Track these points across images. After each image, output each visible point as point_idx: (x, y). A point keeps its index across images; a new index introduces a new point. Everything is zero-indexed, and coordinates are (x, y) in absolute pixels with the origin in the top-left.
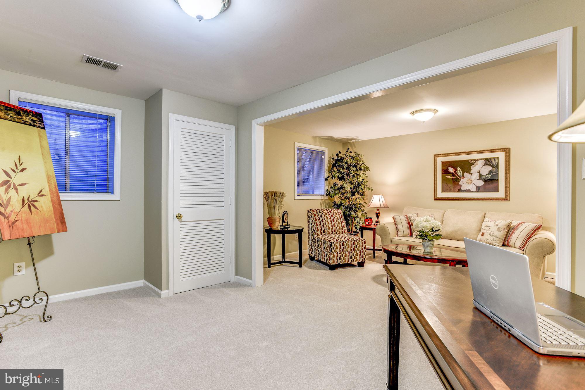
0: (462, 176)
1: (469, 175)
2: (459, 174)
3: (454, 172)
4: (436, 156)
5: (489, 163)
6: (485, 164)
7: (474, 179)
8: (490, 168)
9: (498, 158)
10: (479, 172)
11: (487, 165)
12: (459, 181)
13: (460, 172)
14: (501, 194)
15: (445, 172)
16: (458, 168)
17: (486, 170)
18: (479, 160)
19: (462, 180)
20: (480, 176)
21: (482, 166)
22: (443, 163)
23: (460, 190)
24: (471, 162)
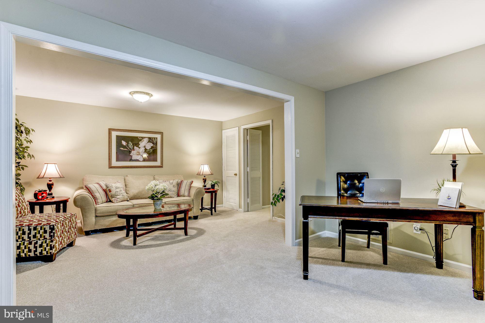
0: (133, 149)
1: (137, 148)
2: (130, 147)
3: (126, 145)
4: (110, 130)
5: (151, 141)
6: (149, 141)
7: (141, 152)
8: (152, 145)
9: (157, 138)
10: (145, 147)
11: (150, 142)
12: (130, 152)
13: (131, 146)
14: (158, 163)
15: (119, 145)
16: (130, 142)
17: (149, 146)
18: (145, 138)
19: (132, 152)
20: (146, 149)
21: (146, 143)
22: (118, 137)
23: (131, 160)
24: (140, 139)
